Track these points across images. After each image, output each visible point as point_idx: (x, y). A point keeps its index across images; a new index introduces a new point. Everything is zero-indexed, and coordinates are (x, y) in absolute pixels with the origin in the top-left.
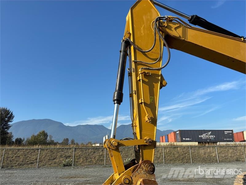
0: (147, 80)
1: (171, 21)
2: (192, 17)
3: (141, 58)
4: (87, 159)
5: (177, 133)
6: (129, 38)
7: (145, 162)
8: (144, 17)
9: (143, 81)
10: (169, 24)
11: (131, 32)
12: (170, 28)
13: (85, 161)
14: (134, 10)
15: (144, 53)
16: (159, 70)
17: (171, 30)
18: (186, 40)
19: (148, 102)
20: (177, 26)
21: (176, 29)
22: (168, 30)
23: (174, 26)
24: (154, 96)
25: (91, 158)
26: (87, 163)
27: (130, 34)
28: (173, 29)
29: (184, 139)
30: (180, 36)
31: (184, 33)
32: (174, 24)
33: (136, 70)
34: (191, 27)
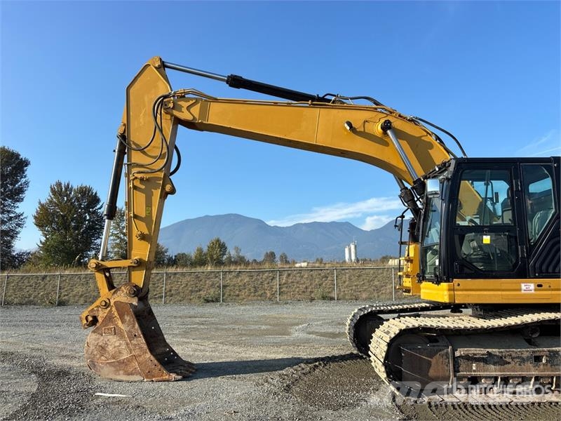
0: (143, 187)
1: (184, 97)
2: (230, 77)
3: (137, 158)
7: (126, 284)
9: (137, 188)
10: (179, 103)
12: (179, 109)
14: (132, 90)
15: (142, 151)
17: (181, 111)
18: (206, 122)
19: (143, 215)
20: (191, 102)
21: (188, 108)
22: (176, 113)
23: (184, 104)
24: (151, 207)
28: (184, 109)
30: (194, 118)
31: (204, 112)
32: (188, 100)
34: (216, 100)
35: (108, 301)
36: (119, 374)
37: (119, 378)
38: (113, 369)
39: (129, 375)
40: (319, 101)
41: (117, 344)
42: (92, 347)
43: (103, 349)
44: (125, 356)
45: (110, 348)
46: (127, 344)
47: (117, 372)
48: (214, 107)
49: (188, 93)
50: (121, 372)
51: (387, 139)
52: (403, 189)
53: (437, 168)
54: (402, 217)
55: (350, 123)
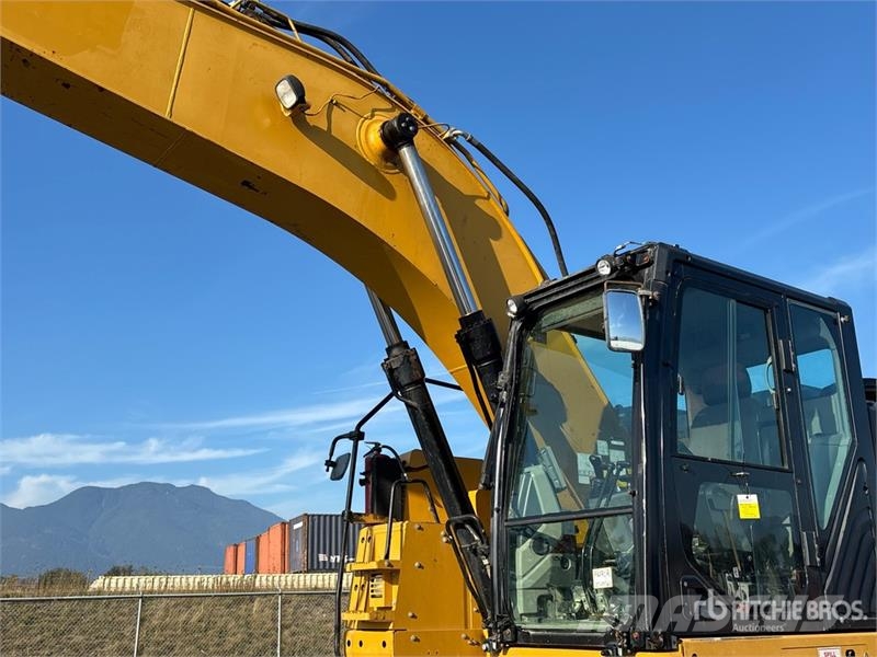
5: (296, 527)
29: (322, 557)
51: (394, 179)
52: (397, 345)
53: (605, 270)
54: (357, 436)
55: (298, 88)
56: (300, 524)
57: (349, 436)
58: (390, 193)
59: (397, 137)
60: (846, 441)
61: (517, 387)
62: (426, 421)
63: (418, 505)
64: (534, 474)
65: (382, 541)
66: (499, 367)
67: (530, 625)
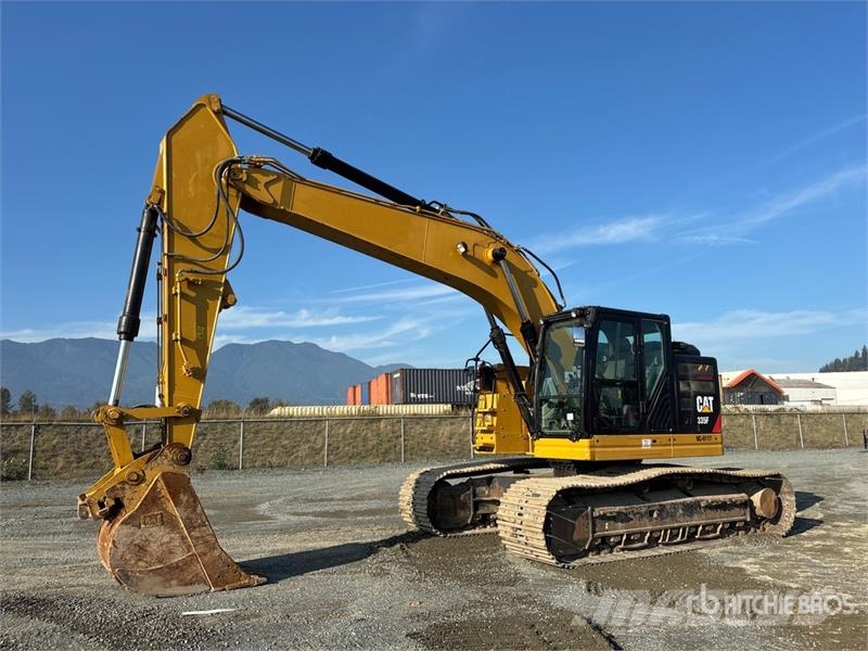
0: (193, 294)
1: (260, 167)
2: (316, 151)
3: (183, 247)
4: (80, 460)
5: (396, 376)
6: (160, 202)
7: (172, 445)
8: (198, 156)
9: (183, 295)
10: (254, 175)
11: (165, 188)
12: (255, 184)
13: (74, 465)
14: (174, 138)
15: (193, 238)
16: (222, 273)
17: (257, 188)
18: (290, 211)
19: (193, 337)
20: (271, 178)
21: (267, 185)
22: (249, 189)
23: (263, 179)
24: (205, 326)
25: (95, 456)
26: (82, 472)
27: (162, 192)
28: (261, 186)
29: (412, 395)
30: (275, 201)
31: (287, 194)
32: (267, 173)
33: (170, 273)
34: (302, 180)
35: (141, 473)
36: (170, 586)
37: (169, 591)
38: (158, 579)
39: (186, 585)
40: (426, 209)
41: (166, 539)
42: (121, 549)
43: (141, 549)
44: (179, 556)
45: (154, 548)
46: (183, 538)
47: (166, 582)
48: (301, 192)
49: (266, 163)
50: (174, 582)
51: (497, 270)
52: (495, 328)
53: (574, 315)
54: (477, 359)
55: (465, 246)
56: (398, 375)
57: (474, 359)
58: (495, 275)
59: (499, 256)
60: (662, 368)
61: (543, 350)
62: (506, 355)
63: (501, 385)
64: (549, 380)
65: (488, 401)
66: (536, 342)
67: (547, 431)
